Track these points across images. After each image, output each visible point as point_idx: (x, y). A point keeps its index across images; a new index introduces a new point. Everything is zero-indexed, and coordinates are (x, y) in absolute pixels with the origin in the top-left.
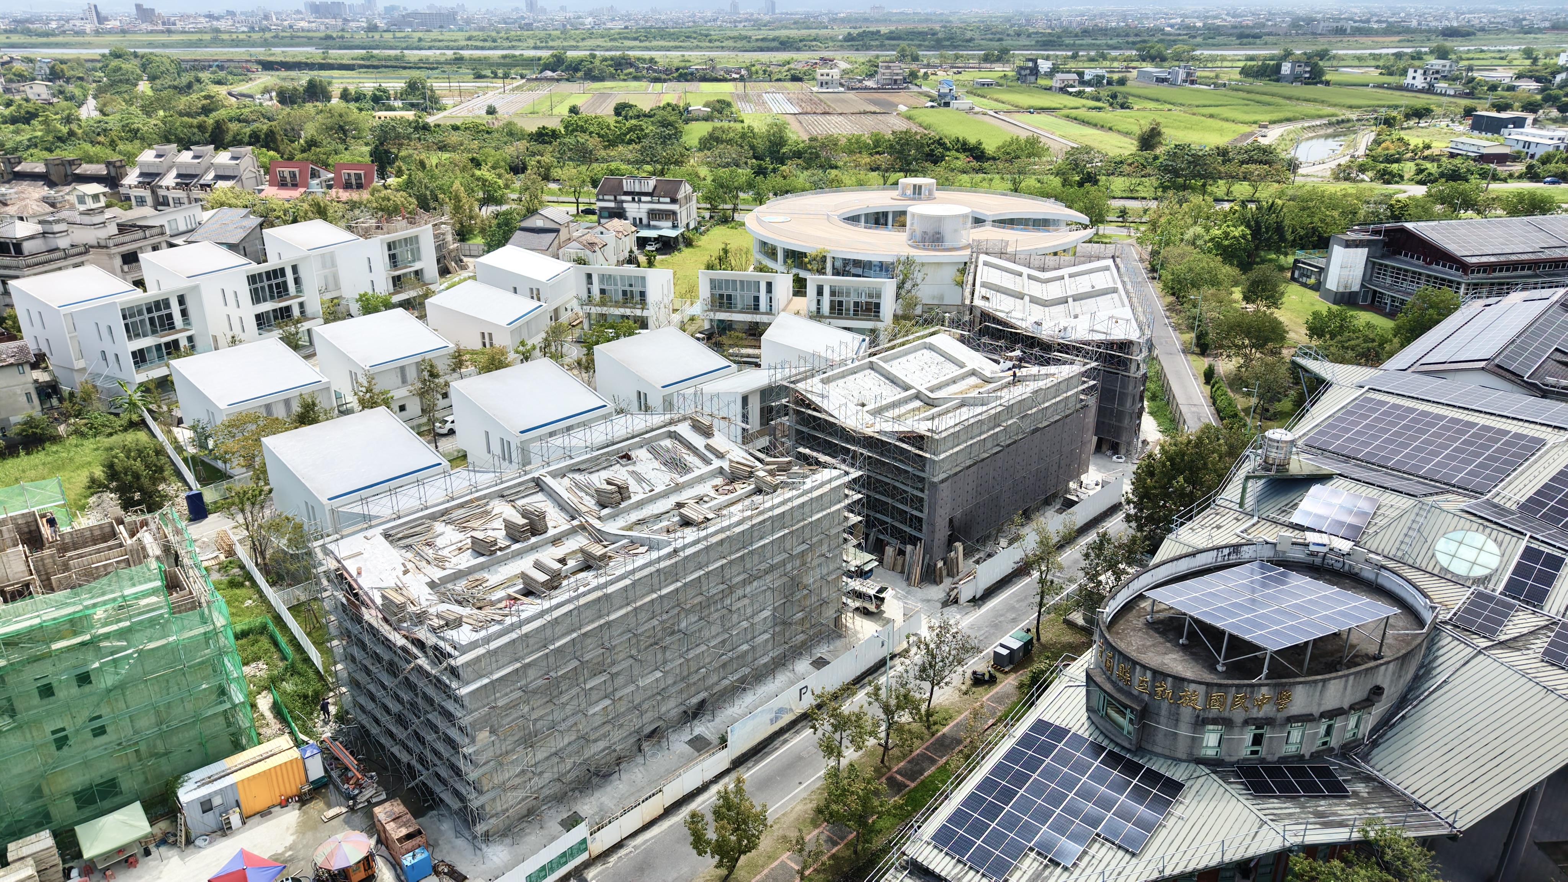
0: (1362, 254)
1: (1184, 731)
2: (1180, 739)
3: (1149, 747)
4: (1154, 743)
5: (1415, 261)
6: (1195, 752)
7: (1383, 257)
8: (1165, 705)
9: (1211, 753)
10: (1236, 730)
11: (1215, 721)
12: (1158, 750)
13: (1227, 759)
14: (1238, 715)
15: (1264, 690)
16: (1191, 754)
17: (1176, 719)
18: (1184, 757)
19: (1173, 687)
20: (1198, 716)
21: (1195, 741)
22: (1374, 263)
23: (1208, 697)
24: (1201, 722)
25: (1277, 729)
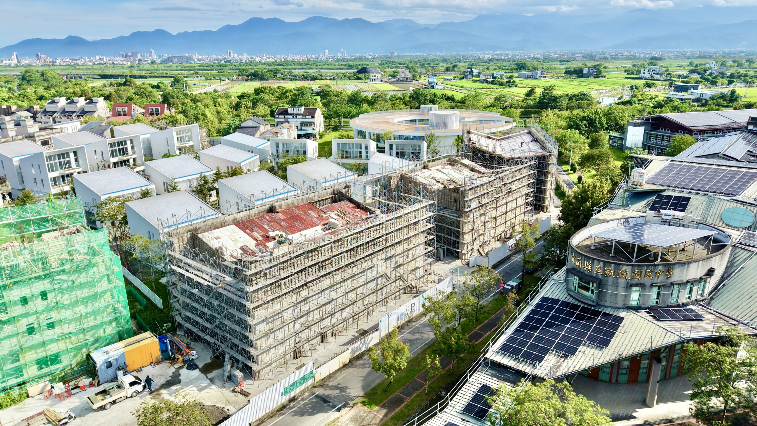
0: (642, 129)
1: (621, 292)
2: (619, 297)
3: (602, 303)
4: (605, 301)
5: (666, 131)
6: (627, 303)
7: (651, 131)
8: (610, 280)
9: (634, 303)
10: (647, 290)
11: (636, 285)
12: (607, 304)
13: (643, 306)
14: (647, 281)
15: (660, 267)
16: (625, 304)
17: (616, 286)
18: (621, 306)
19: (615, 269)
20: (628, 283)
21: (627, 297)
22: (648, 133)
23: (633, 273)
24: (629, 286)
25: (667, 289)
